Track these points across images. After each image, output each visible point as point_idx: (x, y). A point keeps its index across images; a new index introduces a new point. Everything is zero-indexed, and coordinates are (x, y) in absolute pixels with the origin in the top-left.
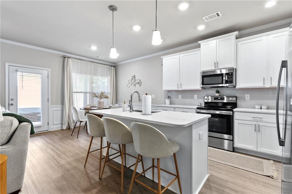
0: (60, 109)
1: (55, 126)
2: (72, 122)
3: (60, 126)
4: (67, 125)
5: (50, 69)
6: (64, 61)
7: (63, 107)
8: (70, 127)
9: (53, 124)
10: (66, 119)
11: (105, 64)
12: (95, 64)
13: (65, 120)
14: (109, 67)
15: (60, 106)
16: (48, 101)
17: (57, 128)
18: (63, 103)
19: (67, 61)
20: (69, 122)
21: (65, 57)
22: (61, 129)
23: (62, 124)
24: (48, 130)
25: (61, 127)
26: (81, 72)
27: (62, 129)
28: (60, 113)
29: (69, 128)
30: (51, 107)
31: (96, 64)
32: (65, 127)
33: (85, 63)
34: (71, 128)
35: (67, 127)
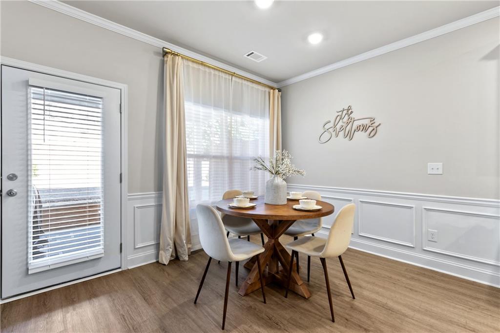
0: (152, 202)
1: (141, 254)
2: (185, 242)
3: (152, 251)
4: (171, 250)
5: (126, 86)
6: (163, 64)
7: (159, 198)
8: (179, 254)
9: (135, 249)
10: (170, 232)
11: (259, 83)
12: (238, 80)
13: (168, 235)
14: (267, 90)
15: (153, 194)
16: (121, 181)
17: (146, 258)
18: (160, 186)
19: (171, 63)
20: (178, 241)
21: (165, 54)
22: (155, 261)
23: (158, 246)
24: (120, 268)
25: (154, 257)
26: (205, 101)
27: (158, 262)
28: (151, 213)
29: (176, 259)
30: (129, 200)
31: (240, 81)
32: (165, 258)
33: (215, 75)
34: (181, 259)
35: (172, 256)
